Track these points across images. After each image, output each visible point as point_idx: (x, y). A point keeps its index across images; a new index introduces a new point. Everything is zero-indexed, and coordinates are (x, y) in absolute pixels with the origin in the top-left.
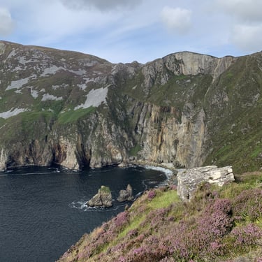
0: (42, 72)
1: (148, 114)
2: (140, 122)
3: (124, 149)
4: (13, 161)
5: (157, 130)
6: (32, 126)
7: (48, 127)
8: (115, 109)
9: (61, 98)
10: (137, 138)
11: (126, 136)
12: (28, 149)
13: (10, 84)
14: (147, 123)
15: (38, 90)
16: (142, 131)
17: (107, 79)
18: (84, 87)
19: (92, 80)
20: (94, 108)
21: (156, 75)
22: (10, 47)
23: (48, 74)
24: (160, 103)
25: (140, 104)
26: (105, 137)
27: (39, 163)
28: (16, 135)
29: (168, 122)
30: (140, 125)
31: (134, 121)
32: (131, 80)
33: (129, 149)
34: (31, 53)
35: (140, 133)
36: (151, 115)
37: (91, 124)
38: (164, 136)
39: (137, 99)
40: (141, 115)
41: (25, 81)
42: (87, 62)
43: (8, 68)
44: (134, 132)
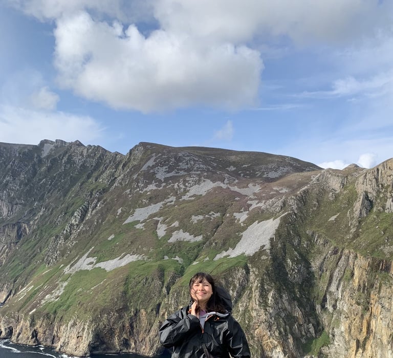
0: (186, 191)
1: (348, 273)
2: (333, 288)
3: (291, 341)
4: (103, 343)
5: (360, 308)
6: (140, 286)
7: (164, 290)
8: (284, 259)
9: (199, 238)
10: (325, 319)
11: (298, 313)
12: (127, 325)
13: (132, 214)
14: (343, 291)
15: (169, 224)
16: (334, 306)
17: (284, 203)
18: (242, 217)
19: (261, 205)
20: (245, 257)
21: (378, 192)
22: (149, 152)
23: (194, 196)
24: (373, 252)
25: (335, 252)
26: (254, 314)
27: (142, 351)
28: (112, 299)
29: (382, 294)
30: (331, 293)
31: (322, 285)
32: (331, 203)
33: (303, 341)
34: (179, 160)
35: (330, 309)
36: (353, 275)
37: (235, 286)
38: (373, 323)
39: (333, 242)
40: (336, 274)
41: (155, 208)
42: (272, 170)
43: (138, 186)
44: (318, 307)
